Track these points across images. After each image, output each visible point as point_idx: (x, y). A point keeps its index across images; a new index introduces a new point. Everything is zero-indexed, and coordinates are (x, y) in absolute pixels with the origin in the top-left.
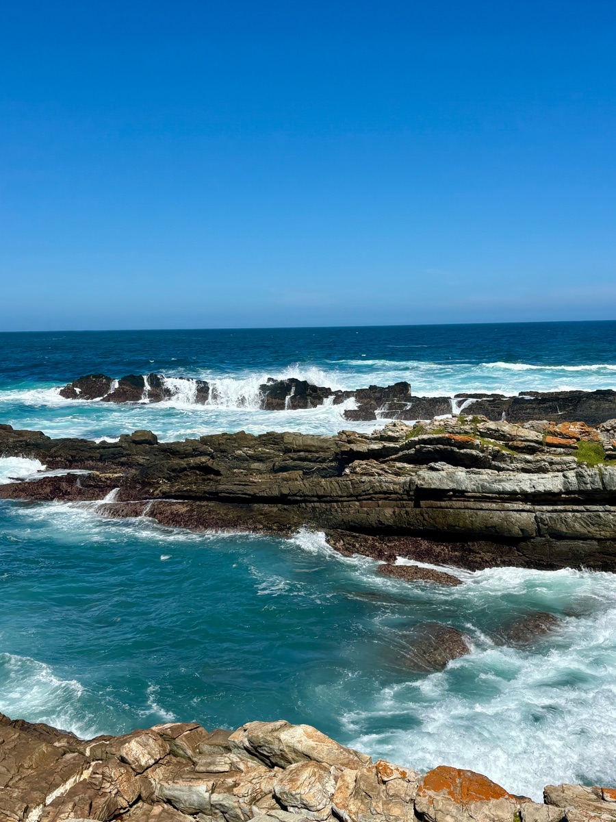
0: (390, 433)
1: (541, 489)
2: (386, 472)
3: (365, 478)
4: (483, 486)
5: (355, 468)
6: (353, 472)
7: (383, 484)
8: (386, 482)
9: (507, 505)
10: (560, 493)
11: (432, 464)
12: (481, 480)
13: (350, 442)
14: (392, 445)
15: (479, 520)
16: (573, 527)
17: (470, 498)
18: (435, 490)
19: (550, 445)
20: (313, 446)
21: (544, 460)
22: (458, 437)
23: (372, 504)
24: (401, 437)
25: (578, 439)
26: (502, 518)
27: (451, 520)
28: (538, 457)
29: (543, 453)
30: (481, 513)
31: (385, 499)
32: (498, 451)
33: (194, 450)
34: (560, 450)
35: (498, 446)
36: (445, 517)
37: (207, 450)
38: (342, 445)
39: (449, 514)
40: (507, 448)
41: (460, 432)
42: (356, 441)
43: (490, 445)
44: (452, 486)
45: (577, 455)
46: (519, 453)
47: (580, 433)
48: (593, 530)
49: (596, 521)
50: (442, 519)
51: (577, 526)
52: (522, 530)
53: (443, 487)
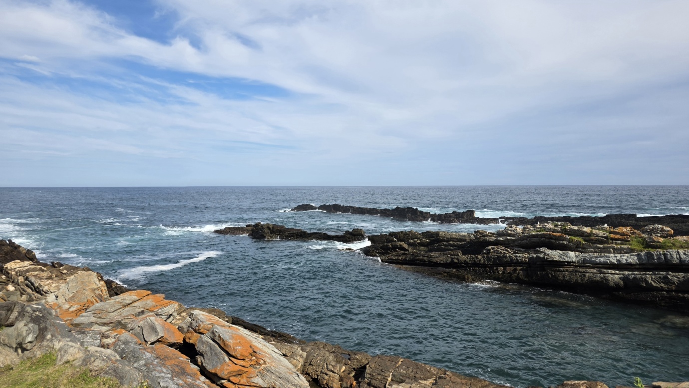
0: (509, 232)
1: (623, 262)
5: (490, 250)
6: (489, 252)
7: (518, 258)
9: (604, 270)
13: (483, 236)
14: (512, 238)
15: (586, 278)
16: (651, 284)
17: (577, 266)
18: (556, 261)
19: (613, 239)
20: (457, 239)
21: (610, 247)
22: (555, 234)
23: (512, 268)
24: (516, 234)
25: (630, 236)
26: (602, 278)
27: (568, 278)
28: (606, 245)
29: (608, 243)
30: (587, 275)
31: (520, 266)
32: (580, 242)
33: (386, 239)
34: (620, 242)
35: (580, 239)
36: (564, 277)
37: (393, 240)
38: (478, 238)
39: (565, 275)
40: (585, 240)
41: (554, 231)
42: (487, 236)
43: (575, 239)
44: (567, 259)
45: (630, 245)
46: (593, 243)
47: (631, 233)
48: (663, 285)
49: (665, 280)
50: (562, 278)
51: (653, 283)
52: (615, 284)
53: (561, 260)
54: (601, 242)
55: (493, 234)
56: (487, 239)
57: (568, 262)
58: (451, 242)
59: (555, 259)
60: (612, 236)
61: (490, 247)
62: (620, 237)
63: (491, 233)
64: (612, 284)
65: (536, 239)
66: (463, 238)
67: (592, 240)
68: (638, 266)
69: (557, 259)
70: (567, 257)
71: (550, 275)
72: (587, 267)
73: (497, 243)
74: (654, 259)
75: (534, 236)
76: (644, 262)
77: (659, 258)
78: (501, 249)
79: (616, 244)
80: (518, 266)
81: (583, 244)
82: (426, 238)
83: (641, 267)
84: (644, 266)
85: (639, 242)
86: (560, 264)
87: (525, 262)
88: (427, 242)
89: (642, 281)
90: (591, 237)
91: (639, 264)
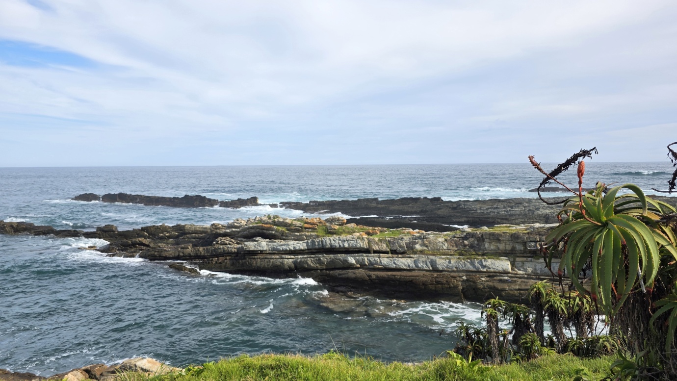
0: (236, 224)
1: (297, 248)
2: (233, 243)
3: (221, 246)
4: (273, 248)
5: (218, 241)
6: (217, 243)
7: (229, 249)
8: (231, 248)
9: (284, 256)
10: (306, 250)
11: (255, 238)
12: (273, 245)
13: (216, 229)
14: (237, 230)
15: (271, 264)
16: (310, 265)
17: (269, 253)
18: (252, 251)
19: (306, 228)
20: (200, 231)
21: (303, 235)
22: (266, 225)
23: (224, 258)
24: (241, 226)
25: (317, 225)
26: (281, 263)
27: (259, 264)
28: (301, 233)
29: (303, 231)
30: (272, 260)
31: (230, 256)
32: (284, 231)
33: (137, 234)
34: (310, 230)
35: (284, 229)
36: (256, 263)
37: (144, 234)
38: (213, 230)
39: (258, 262)
40: (288, 230)
41: (267, 223)
42: (219, 228)
43: (280, 229)
44: (260, 249)
45: (317, 232)
46: (293, 232)
47: (318, 222)
48: (318, 265)
49: (319, 261)
50: (254, 264)
51: (312, 264)
52: (289, 267)
53: (256, 249)
54: (298, 231)
55: (224, 226)
56: (218, 231)
57: (260, 251)
58: (194, 235)
59: (251, 249)
60: (306, 225)
61: (219, 239)
62: (310, 226)
63: (223, 226)
64: (286, 267)
65: (253, 231)
66: (205, 230)
67: (292, 229)
68: (307, 251)
69: (252, 248)
70: (260, 247)
71: (247, 263)
72: (274, 254)
73: (225, 235)
74: (315, 245)
75: (252, 228)
76: (310, 247)
77: (319, 244)
78: (227, 241)
79: (308, 232)
80: (228, 256)
81: (286, 233)
82: (175, 231)
83: (309, 251)
84: (311, 251)
85: (323, 230)
86: (254, 253)
87: (234, 253)
88: (175, 235)
89: (305, 263)
90: (291, 227)
91: (308, 250)
